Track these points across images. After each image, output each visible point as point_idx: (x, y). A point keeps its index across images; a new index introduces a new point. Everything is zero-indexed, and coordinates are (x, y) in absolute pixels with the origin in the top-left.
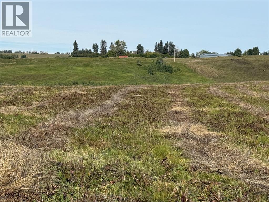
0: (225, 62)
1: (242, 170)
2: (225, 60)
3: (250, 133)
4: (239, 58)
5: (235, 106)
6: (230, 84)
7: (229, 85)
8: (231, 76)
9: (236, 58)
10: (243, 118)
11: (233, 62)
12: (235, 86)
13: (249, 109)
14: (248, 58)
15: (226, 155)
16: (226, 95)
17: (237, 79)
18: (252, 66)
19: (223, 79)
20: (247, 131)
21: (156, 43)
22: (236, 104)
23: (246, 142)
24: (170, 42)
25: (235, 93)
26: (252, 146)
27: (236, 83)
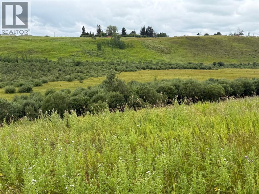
21: (141, 28)
24: (150, 27)
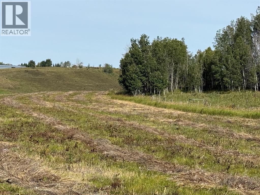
0: (20, 73)
1: (31, 178)
2: (19, 72)
3: (42, 142)
4: (33, 69)
5: (28, 116)
6: (25, 94)
7: (23, 96)
8: (26, 86)
9: (30, 69)
10: (35, 128)
11: (27, 74)
12: (29, 97)
13: (42, 119)
14: (41, 70)
15: (17, 165)
16: (20, 105)
17: (31, 90)
18: (45, 78)
19: (17, 90)
20: (38, 140)
22: (29, 114)
23: (37, 150)
25: (29, 104)
26: (43, 155)
27: (30, 94)
